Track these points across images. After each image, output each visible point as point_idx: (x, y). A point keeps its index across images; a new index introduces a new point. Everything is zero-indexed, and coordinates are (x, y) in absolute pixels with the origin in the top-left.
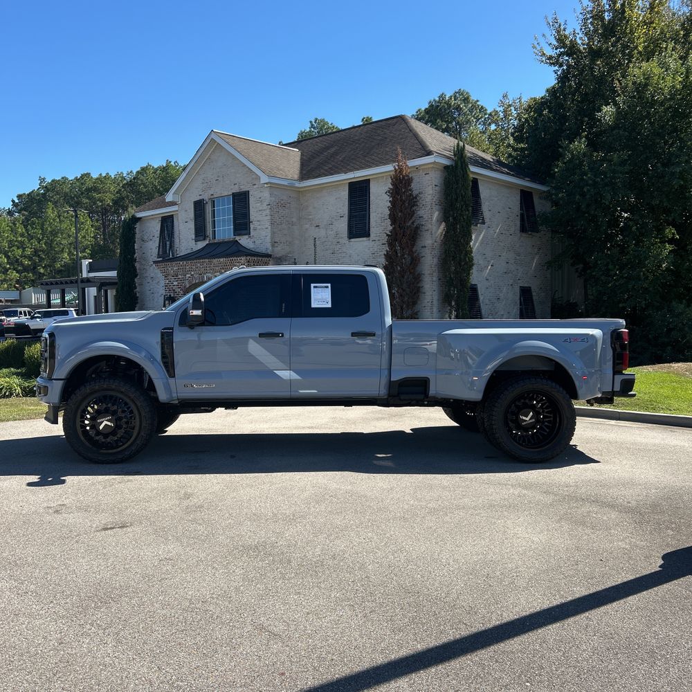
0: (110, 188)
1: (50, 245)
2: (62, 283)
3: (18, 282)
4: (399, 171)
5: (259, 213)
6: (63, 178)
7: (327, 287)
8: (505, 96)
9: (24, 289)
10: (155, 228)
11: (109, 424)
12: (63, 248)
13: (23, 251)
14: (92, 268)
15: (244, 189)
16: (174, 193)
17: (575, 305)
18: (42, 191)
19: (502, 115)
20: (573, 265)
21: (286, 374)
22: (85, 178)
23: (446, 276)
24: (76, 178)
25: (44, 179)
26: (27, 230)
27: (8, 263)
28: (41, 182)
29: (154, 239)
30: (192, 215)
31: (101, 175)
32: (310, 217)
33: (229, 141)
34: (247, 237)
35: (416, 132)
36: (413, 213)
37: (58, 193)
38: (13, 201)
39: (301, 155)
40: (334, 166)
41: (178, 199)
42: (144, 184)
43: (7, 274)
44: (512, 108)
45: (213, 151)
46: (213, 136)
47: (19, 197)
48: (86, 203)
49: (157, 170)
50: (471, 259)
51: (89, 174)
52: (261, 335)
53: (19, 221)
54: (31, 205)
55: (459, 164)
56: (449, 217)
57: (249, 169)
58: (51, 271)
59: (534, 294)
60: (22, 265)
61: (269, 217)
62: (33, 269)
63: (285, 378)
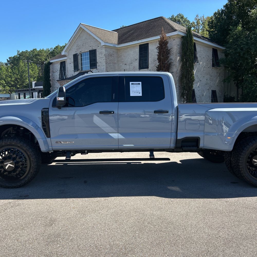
0: (44, 54)
1: (21, 76)
2: (24, 91)
3: (9, 91)
4: (162, 38)
5: (101, 59)
6: (26, 51)
7: (139, 84)
8: (197, 16)
9: (12, 93)
10: (58, 67)
11: (11, 165)
12: (27, 78)
13: (11, 79)
14: (36, 85)
15: (94, 48)
16: (65, 51)
17: (234, 98)
18: (18, 56)
19: (196, 24)
20: (234, 81)
21: (115, 136)
22: (35, 51)
23: (182, 85)
24: (31, 51)
25: (19, 51)
26: (13, 71)
27: (5, 83)
28: (18, 52)
29: (58, 71)
30: (73, 60)
31: (40, 49)
32: (123, 60)
33: (88, 28)
34: (95, 69)
35: (168, 22)
36: (168, 57)
37: (24, 57)
38: (7, 60)
39: (118, 35)
40: (133, 38)
41: (66, 54)
42: (57, 53)
43: (5, 88)
44: (200, 21)
45: (81, 33)
46: (81, 26)
47: (10, 58)
48: (35, 60)
49: (62, 47)
50: (193, 77)
51: (36, 49)
52: (101, 113)
53: (9, 67)
54: (14, 61)
55: (188, 35)
56: (184, 59)
57: (96, 40)
58: (22, 86)
59: (217, 93)
60: (11, 84)
61: (105, 60)
62: (15, 86)
63: (115, 138)
